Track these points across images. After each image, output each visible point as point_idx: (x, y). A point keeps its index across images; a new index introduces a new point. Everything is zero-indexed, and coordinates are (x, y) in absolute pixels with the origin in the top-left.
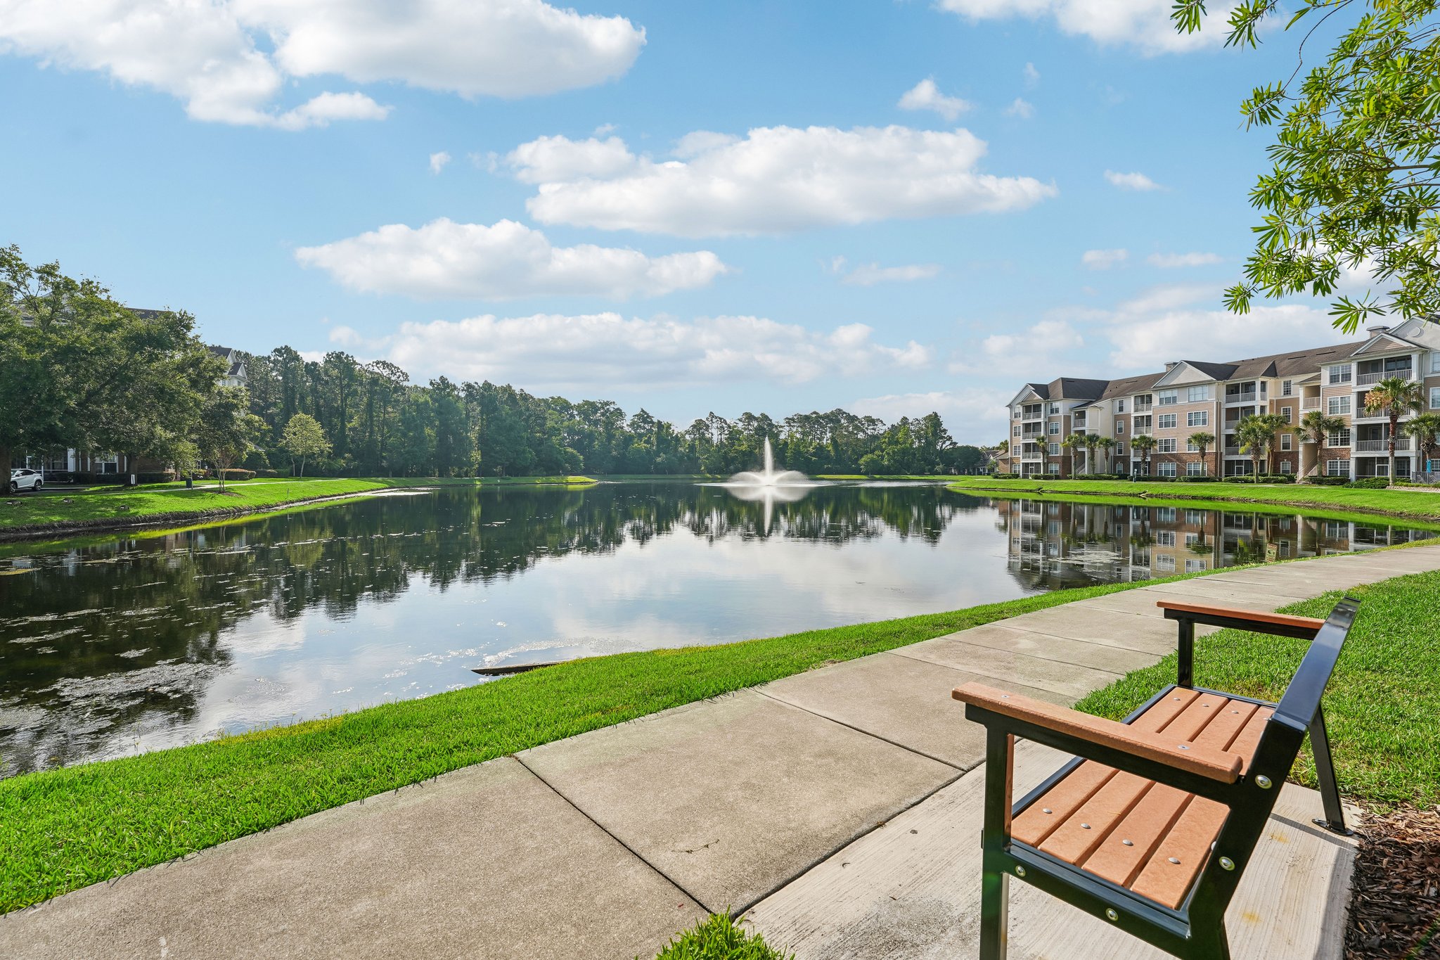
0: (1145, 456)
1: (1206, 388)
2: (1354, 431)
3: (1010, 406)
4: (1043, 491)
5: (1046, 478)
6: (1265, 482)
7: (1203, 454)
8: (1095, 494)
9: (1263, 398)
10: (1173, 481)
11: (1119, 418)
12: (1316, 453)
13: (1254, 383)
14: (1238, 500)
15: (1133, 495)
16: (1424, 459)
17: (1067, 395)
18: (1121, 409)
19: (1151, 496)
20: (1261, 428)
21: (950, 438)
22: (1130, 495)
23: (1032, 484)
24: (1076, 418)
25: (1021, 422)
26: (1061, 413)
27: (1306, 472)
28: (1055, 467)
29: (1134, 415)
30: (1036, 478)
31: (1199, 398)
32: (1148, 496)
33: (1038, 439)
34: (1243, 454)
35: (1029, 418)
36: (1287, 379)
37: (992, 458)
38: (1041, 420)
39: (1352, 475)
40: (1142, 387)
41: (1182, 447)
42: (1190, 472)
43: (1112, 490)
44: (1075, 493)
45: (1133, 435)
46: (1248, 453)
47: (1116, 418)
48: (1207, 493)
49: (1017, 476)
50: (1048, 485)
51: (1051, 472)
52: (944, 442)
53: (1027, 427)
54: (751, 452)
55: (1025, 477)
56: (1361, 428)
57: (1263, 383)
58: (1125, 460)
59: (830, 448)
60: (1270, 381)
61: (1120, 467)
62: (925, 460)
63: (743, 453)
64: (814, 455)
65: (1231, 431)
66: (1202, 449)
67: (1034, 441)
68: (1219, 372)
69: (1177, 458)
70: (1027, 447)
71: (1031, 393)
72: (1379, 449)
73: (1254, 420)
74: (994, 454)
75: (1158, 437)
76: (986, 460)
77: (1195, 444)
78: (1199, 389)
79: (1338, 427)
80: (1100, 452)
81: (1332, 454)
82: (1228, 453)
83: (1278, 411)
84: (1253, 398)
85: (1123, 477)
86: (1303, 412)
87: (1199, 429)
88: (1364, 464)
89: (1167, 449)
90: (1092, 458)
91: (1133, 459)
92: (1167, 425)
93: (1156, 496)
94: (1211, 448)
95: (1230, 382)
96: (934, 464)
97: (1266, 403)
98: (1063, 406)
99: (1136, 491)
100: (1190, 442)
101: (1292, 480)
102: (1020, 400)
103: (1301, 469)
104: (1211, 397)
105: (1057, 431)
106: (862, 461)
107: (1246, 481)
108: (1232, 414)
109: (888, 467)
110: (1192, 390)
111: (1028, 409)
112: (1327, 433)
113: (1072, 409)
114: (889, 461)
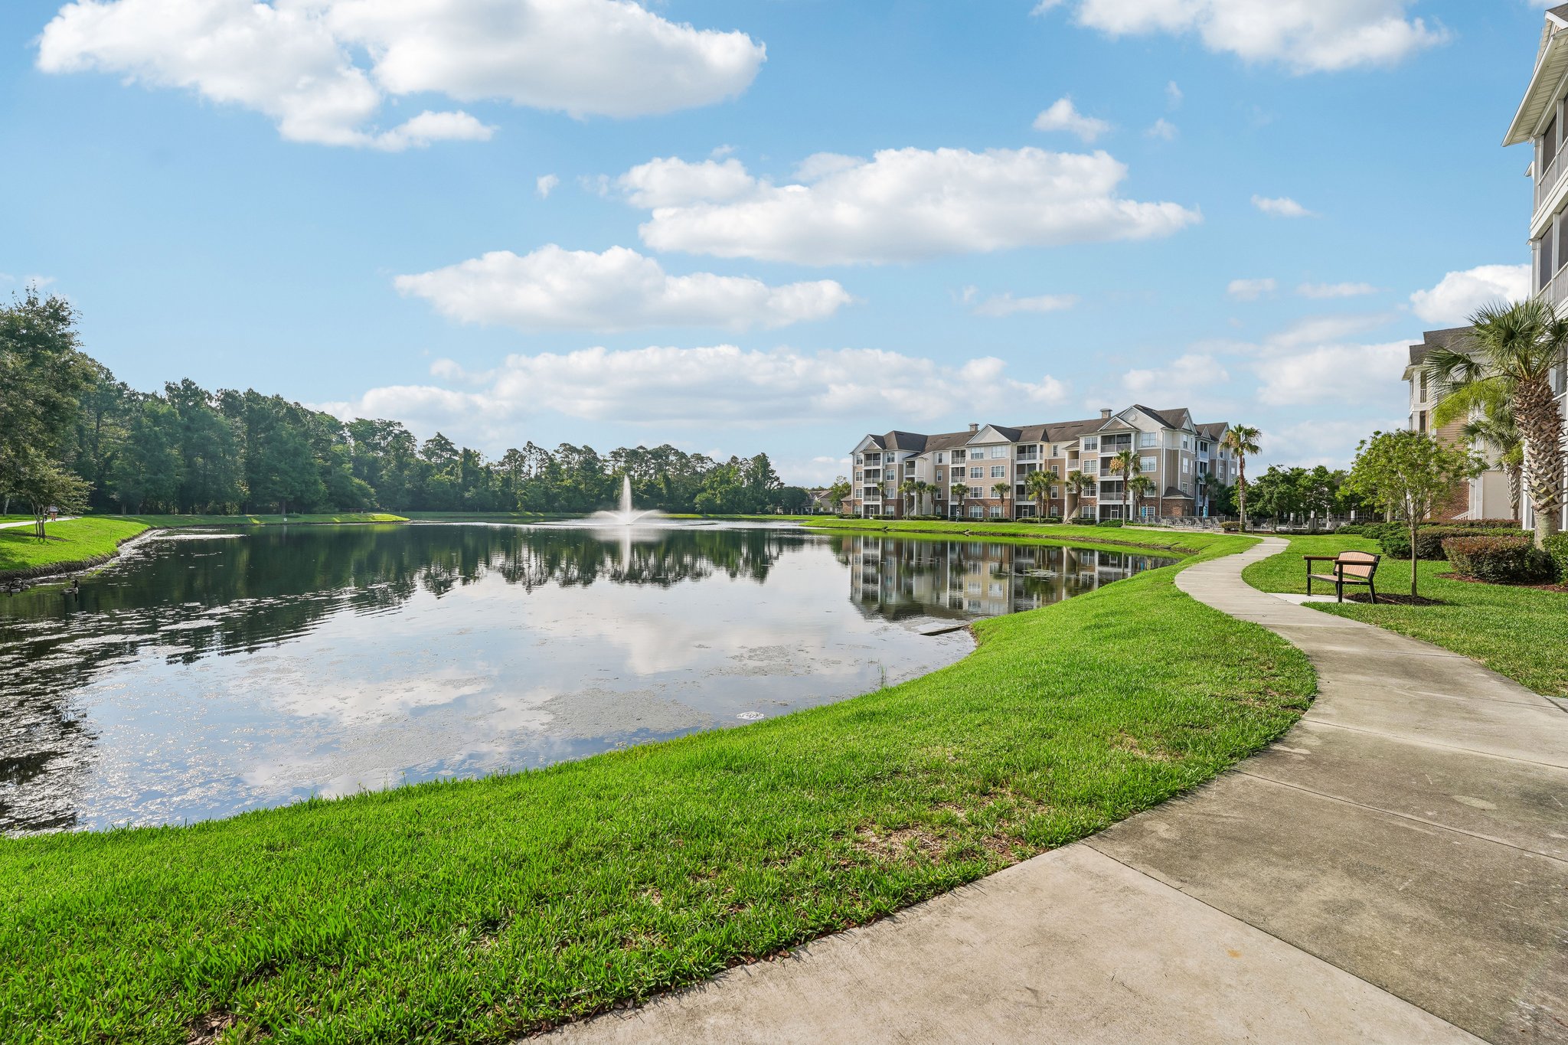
0: (961, 501)
1: (1004, 448)
2: (1098, 485)
3: (853, 453)
4: (888, 530)
5: (885, 518)
6: (1045, 522)
7: (1003, 500)
8: (930, 532)
9: (1041, 458)
10: (981, 521)
11: (939, 468)
12: (1075, 501)
13: (1035, 446)
14: (1034, 536)
15: (960, 533)
16: (1137, 506)
17: (901, 447)
18: (940, 461)
19: (972, 533)
20: (1043, 481)
21: (778, 478)
22: (957, 533)
23: (872, 523)
24: (907, 467)
25: (863, 468)
26: (896, 462)
27: (1069, 516)
28: (891, 509)
29: (951, 466)
30: (877, 518)
31: (999, 455)
32: (970, 533)
33: (879, 484)
34: (1031, 501)
35: (870, 465)
36: (1055, 444)
37: (816, 499)
38: (880, 467)
39: (1097, 518)
40: (957, 443)
41: (987, 494)
42: (992, 514)
43: (943, 529)
44: (915, 531)
45: (951, 484)
46: (1033, 500)
47: (937, 468)
48: (1012, 531)
49: (859, 517)
50: (892, 524)
51: (888, 513)
52: (772, 483)
53: (868, 473)
54: (576, 488)
55: (866, 517)
56: (1102, 483)
57: (1041, 446)
58: (944, 504)
59: (662, 486)
60: (1045, 445)
61: (939, 509)
62: (755, 499)
63: (568, 489)
64: (645, 492)
65: (1022, 483)
66: (1002, 496)
67: (875, 485)
68: (1013, 435)
69: (983, 503)
70: (868, 491)
71: (871, 444)
72: (1112, 499)
73: (1037, 474)
74: (818, 495)
75: (969, 486)
76: (811, 501)
77: (998, 492)
78: (999, 448)
79: (1090, 482)
80: (927, 496)
81: (1086, 502)
82: (1019, 499)
83: (1050, 468)
84: (1035, 458)
85: (944, 518)
86: (1067, 470)
87: (999, 480)
88: (1104, 509)
89: (976, 495)
90: (920, 501)
91: (950, 503)
92: (976, 475)
93: (976, 533)
94: (1007, 496)
95: (1020, 444)
96: (763, 504)
97: (1043, 462)
98: (899, 456)
99: (961, 529)
100: (993, 490)
101: (1060, 521)
102: (862, 448)
103: (1066, 512)
104: (1006, 454)
105: (892, 478)
106: (697, 499)
107: (1031, 522)
108: (1021, 469)
109: (721, 506)
110: (994, 448)
111: (868, 457)
112: (1083, 486)
113: (903, 459)
114: (721, 500)
